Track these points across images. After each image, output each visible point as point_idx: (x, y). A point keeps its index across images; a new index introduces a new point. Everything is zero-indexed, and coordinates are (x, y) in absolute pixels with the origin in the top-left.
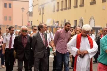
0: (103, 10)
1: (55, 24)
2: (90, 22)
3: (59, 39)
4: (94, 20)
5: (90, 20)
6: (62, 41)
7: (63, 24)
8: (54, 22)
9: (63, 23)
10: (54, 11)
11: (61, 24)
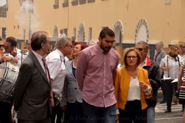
0: (166, 4)
1: (59, 34)
2: (136, 31)
3: (87, 72)
4: (147, 27)
5: (138, 27)
6: (96, 77)
7: (77, 36)
8: (56, 30)
9: (77, 33)
10: (56, 7)
11: (73, 35)
